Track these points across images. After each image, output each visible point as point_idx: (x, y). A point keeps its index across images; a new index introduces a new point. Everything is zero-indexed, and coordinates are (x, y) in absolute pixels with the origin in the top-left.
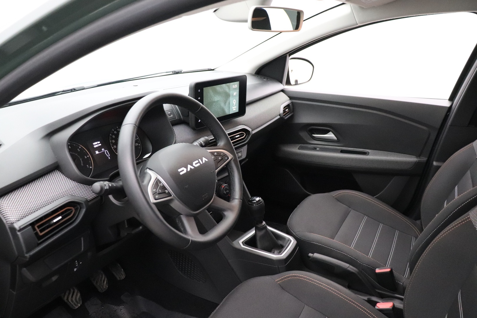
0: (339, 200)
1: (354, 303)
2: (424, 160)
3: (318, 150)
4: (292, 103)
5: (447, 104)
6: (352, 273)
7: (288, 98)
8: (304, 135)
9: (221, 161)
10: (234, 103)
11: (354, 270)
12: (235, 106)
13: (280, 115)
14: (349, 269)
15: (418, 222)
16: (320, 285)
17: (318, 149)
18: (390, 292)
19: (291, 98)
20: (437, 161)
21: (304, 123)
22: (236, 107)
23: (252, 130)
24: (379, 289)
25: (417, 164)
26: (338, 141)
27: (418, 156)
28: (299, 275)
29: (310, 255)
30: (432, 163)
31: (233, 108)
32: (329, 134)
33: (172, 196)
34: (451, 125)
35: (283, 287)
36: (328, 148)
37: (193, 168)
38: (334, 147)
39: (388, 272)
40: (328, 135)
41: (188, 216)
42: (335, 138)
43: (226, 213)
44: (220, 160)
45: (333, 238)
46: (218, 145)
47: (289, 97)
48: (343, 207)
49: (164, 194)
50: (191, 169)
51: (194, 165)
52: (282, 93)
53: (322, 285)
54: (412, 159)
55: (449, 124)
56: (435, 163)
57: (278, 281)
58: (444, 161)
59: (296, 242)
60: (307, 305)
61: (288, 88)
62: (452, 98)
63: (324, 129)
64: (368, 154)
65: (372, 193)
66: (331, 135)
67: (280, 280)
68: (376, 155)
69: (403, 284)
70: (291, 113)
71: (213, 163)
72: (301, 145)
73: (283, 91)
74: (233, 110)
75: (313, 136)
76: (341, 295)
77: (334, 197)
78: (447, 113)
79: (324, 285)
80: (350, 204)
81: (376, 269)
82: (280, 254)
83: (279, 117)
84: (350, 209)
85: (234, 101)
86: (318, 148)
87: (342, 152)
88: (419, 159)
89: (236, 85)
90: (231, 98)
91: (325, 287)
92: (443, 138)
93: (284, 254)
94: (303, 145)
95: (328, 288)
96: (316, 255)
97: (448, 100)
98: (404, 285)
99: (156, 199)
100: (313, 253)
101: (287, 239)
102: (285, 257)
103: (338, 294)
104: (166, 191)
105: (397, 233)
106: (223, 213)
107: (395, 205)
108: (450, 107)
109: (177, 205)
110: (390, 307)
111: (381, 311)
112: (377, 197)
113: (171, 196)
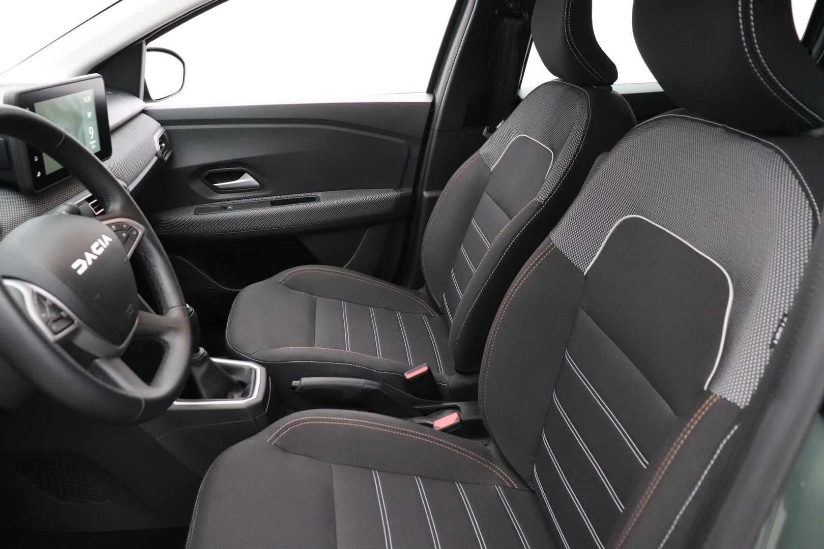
0: (291, 285)
1: (406, 432)
2: (408, 191)
3: (230, 210)
4: (167, 131)
5: (426, 99)
6: (375, 390)
7: (158, 124)
8: (198, 187)
9: (128, 240)
10: (91, 133)
11: (376, 385)
12: (93, 139)
13: (157, 155)
14: (366, 386)
15: (422, 291)
16: (344, 423)
17: (230, 208)
18: (435, 403)
19: (163, 123)
20: (427, 190)
21: (195, 166)
22: (94, 142)
23: (128, 186)
24: (416, 404)
25: (400, 200)
26: (262, 187)
27: (398, 187)
28: (303, 418)
29: (295, 383)
30: (422, 194)
31: (91, 143)
32: (244, 179)
33: (76, 322)
34: (439, 131)
35: (284, 447)
36: (247, 203)
37: (95, 257)
38: (257, 199)
39: (426, 372)
40: (242, 179)
41: (109, 357)
42: (256, 183)
43: (167, 338)
44: (125, 239)
45: (313, 346)
46: (110, 210)
47: (159, 121)
48: (302, 297)
49: (61, 321)
50: (93, 260)
51: (94, 251)
52: (144, 115)
53: (346, 421)
54: (390, 194)
55: (437, 127)
56: (426, 194)
57: (272, 440)
58: (441, 187)
59: (264, 369)
60: (333, 463)
61: (150, 106)
62: (432, 89)
63: (233, 170)
64: (319, 200)
65: (338, 262)
66: (247, 180)
67: (275, 438)
68: (331, 198)
69: (448, 384)
70: (169, 150)
71: (119, 244)
72: (196, 206)
73: (144, 111)
74: (91, 147)
75: (215, 186)
76: (382, 426)
77: (281, 283)
78: (430, 110)
79: (350, 421)
80: (312, 289)
81: (404, 374)
82: (249, 396)
83: (155, 159)
84: (314, 296)
85: (91, 129)
86: (230, 205)
87: (274, 203)
88: (402, 193)
89: (89, 97)
90: (85, 125)
91: (353, 422)
92: (431, 153)
93: (256, 394)
94: (200, 206)
95: (359, 423)
96: (306, 381)
97: (425, 93)
98: (450, 385)
99: (56, 333)
100: (298, 379)
101: (247, 368)
102: (260, 399)
103: (378, 426)
104: (63, 313)
105: (399, 315)
106: (161, 339)
107: (377, 272)
108: (433, 104)
109: (87, 340)
110: (457, 420)
111: (445, 430)
112: (347, 266)
113: (72, 322)
